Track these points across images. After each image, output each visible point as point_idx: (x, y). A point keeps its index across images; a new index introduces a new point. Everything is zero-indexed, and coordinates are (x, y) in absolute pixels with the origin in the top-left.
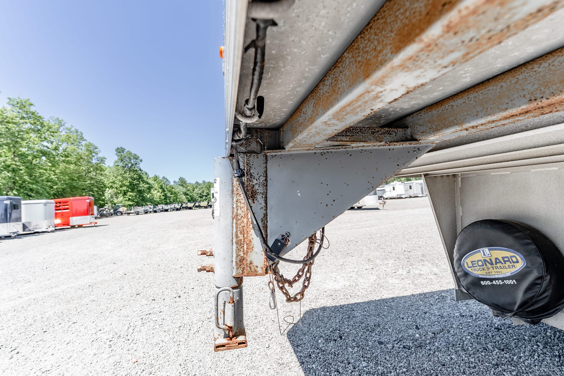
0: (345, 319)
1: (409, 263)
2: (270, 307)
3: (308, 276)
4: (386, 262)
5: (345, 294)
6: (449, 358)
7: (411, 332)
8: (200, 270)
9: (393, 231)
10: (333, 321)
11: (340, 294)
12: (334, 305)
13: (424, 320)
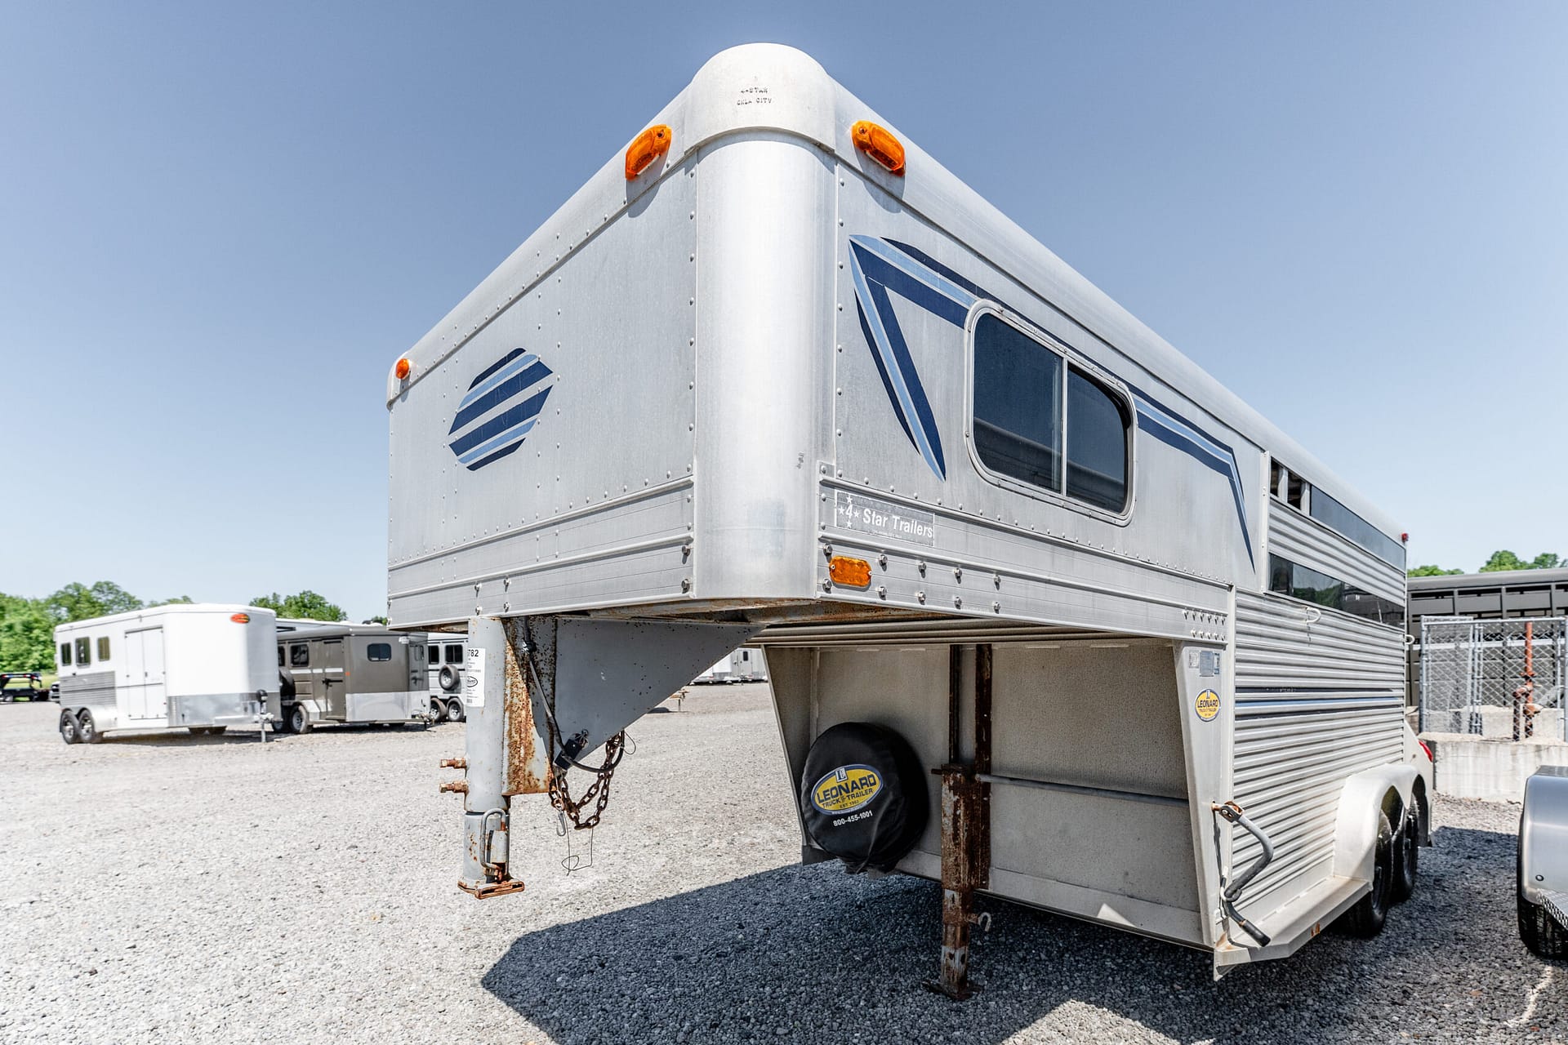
0: (606, 937)
1: (732, 827)
2: (559, 834)
3: (605, 794)
4: (686, 828)
5: (601, 896)
6: (785, 954)
7: (730, 934)
8: (443, 790)
9: (701, 764)
10: (581, 945)
11: (590, 898)
12: (579, 919)
13: (754, 914)
